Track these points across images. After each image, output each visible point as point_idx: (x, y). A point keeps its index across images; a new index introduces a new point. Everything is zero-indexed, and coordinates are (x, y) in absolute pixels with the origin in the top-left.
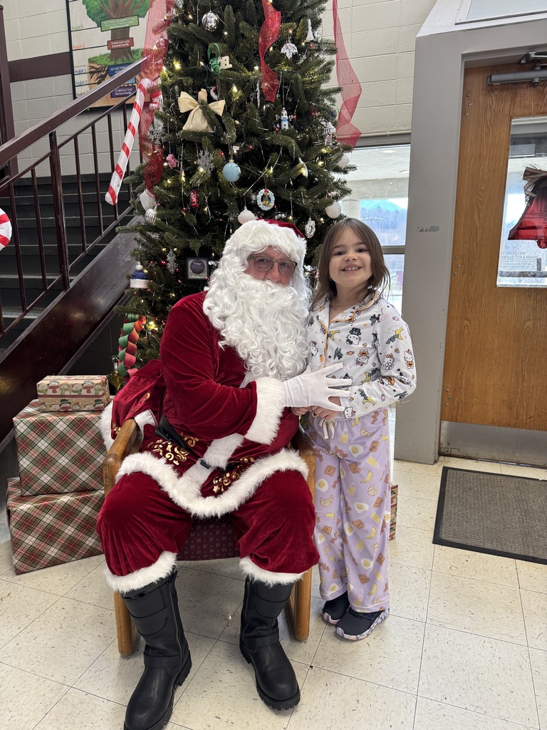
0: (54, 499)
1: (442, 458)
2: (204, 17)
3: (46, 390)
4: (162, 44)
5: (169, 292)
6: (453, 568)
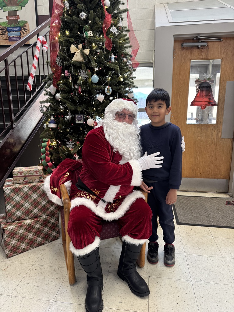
0: (23, 222)
2: (80, 14)
3: (17, 174)
4: (57, 23)
5: (67, 129)
6: (187, 233)
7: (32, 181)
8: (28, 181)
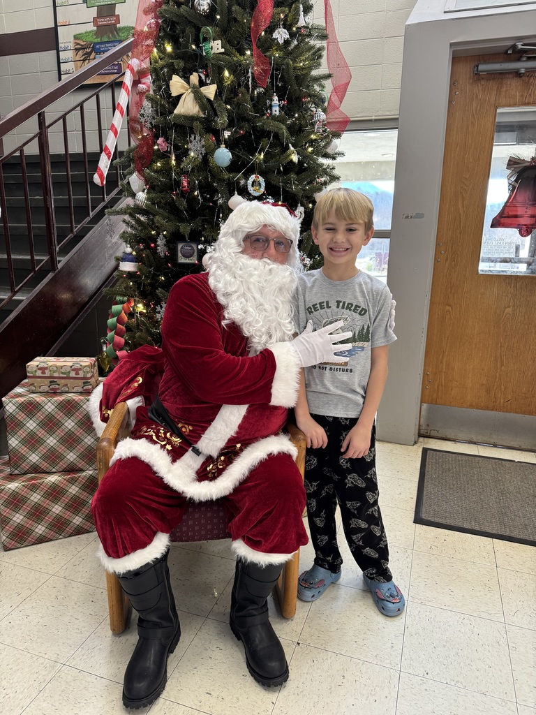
0: (42, 478)
1: (421, 439)
3: (36, 371)
4: (153, 26)
5: (159, 276)
6: (433, 547)
7: (67, 389)
8: (58, 389)
